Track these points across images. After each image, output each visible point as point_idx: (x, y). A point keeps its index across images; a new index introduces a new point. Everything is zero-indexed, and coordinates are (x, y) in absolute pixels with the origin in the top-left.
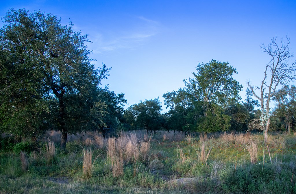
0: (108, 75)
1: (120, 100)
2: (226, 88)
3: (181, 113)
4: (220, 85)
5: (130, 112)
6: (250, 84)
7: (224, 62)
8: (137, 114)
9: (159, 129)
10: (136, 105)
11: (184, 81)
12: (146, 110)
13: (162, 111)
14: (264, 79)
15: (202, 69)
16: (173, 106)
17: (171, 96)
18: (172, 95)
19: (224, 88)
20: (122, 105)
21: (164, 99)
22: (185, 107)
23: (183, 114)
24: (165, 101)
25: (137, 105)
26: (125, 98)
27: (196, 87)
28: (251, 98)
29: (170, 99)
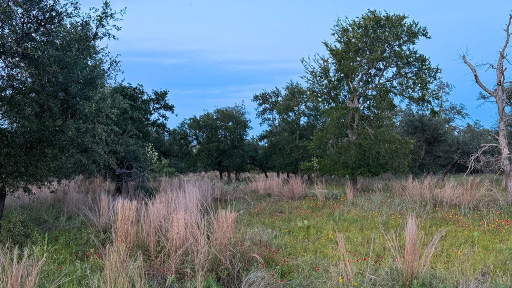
0: (118, 29)
1: (157, 106)
2: (398, 75)
3: (293, 134)
4: (386, 67)
5: (181, 135)
6: (468, 59)
7: (397, 13)
8: (197, 139)
9: (244, 171)
10: (194, 120)
11: (302, 62)
12: (217, 129)
13: (251, 131)
14: (505, 47)
15: (345, 31)
16: (273, 121)
17: (270, 100)
18: (271, 97)
19: (394, 75)
20: (163, 116)
21: (255, 104)
22: (302, 123)
23: (296, 136)
24: (256, 109)
25: (198, 118)
26: (170, 100)
27: (331, 74)
28: (447, 101)
29: (267, 106)
